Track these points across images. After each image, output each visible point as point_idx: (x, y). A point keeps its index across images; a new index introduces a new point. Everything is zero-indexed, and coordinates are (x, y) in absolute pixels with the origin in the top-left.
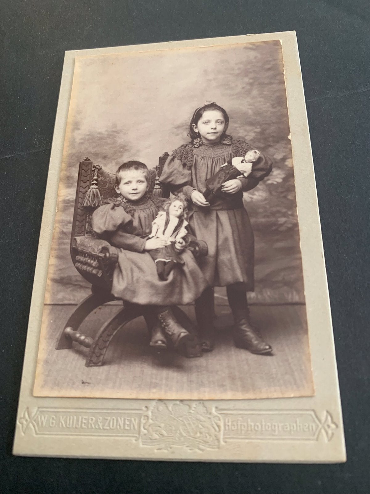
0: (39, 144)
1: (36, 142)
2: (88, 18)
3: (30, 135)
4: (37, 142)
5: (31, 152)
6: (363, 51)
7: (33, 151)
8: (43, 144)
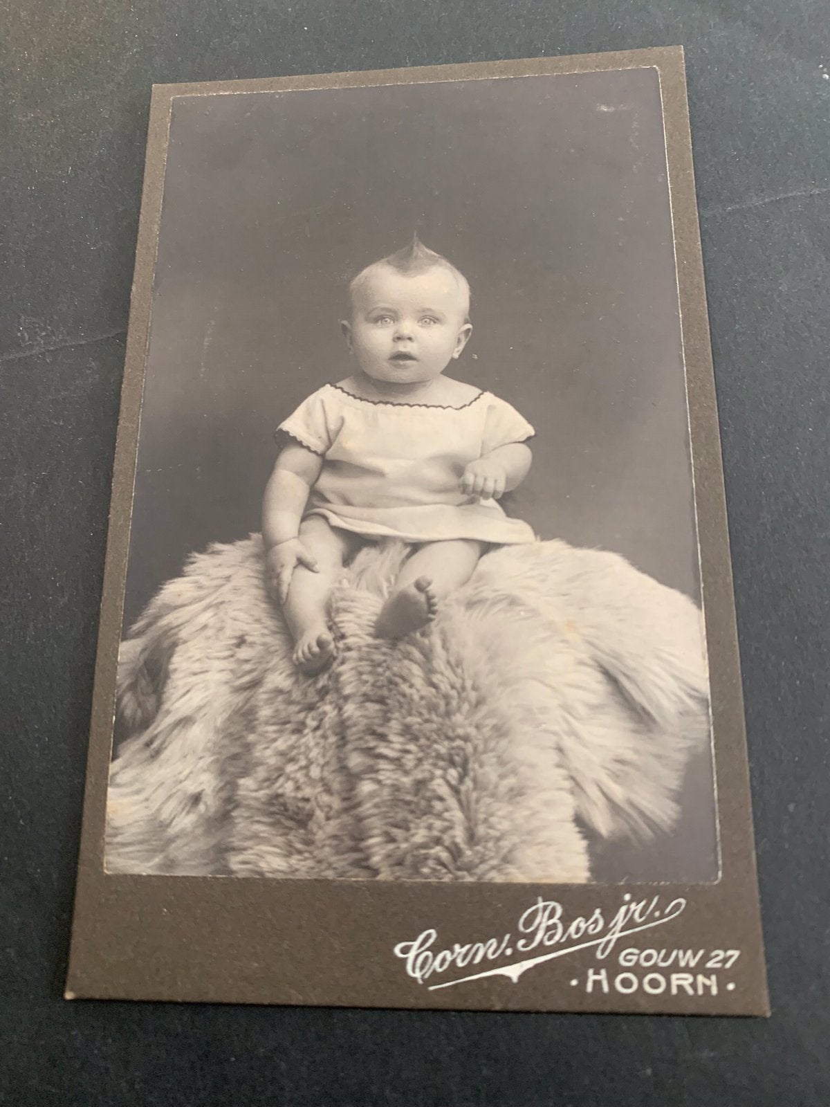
0: (29, 339)
1: (22, 335)
2: (129, 32)
3: (9, 318)
4: (26, 334)
5: (11, 357)
6: (756, 111)
7: (18, 355)
8: (38, 338)
